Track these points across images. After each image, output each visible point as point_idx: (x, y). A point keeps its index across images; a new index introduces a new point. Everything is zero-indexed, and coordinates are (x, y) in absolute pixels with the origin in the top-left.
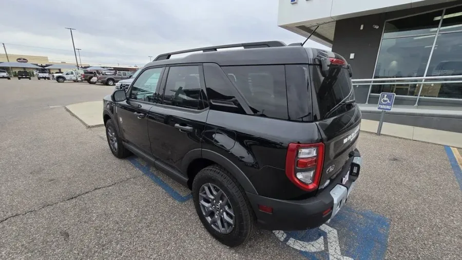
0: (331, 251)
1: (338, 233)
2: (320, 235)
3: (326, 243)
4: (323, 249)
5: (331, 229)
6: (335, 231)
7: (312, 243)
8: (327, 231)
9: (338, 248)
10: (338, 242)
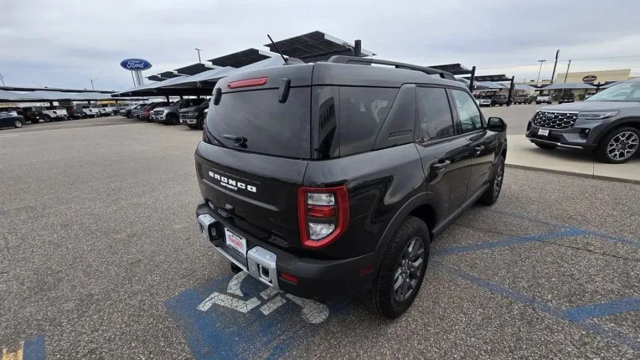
0: (222, 296)
1: (240, 312)
2: (245, 294)
3: (234, 296)
4: (229, 291)
5: (250, 308)
6: (244, 310)
7: (239, 285)
8: (248, 302)
9: (222, 304)
10: (229, 307)
